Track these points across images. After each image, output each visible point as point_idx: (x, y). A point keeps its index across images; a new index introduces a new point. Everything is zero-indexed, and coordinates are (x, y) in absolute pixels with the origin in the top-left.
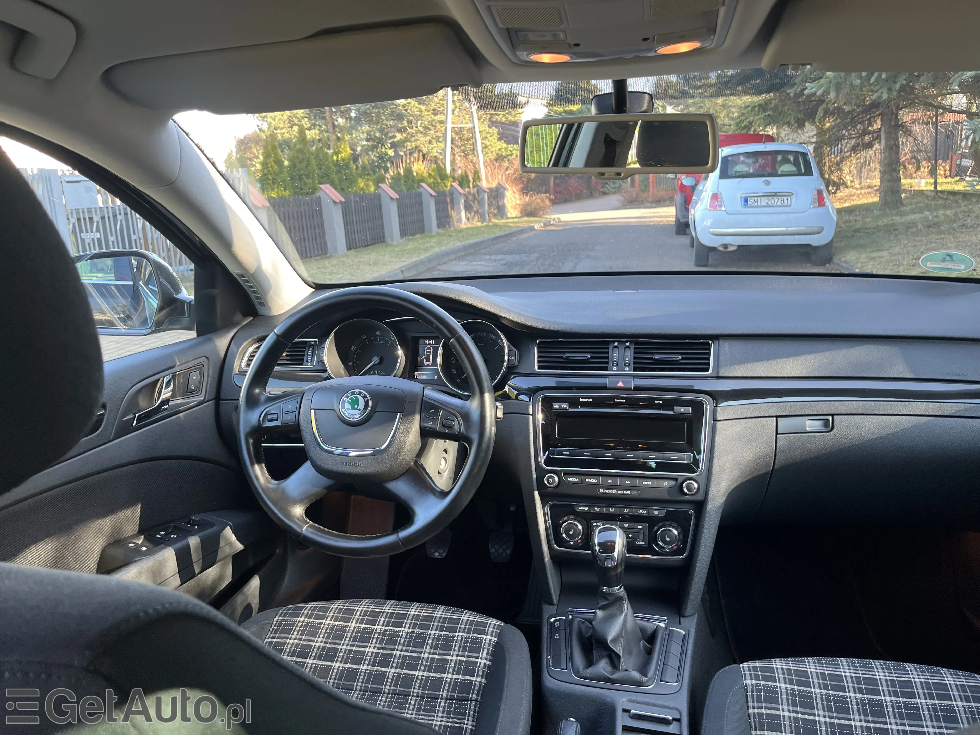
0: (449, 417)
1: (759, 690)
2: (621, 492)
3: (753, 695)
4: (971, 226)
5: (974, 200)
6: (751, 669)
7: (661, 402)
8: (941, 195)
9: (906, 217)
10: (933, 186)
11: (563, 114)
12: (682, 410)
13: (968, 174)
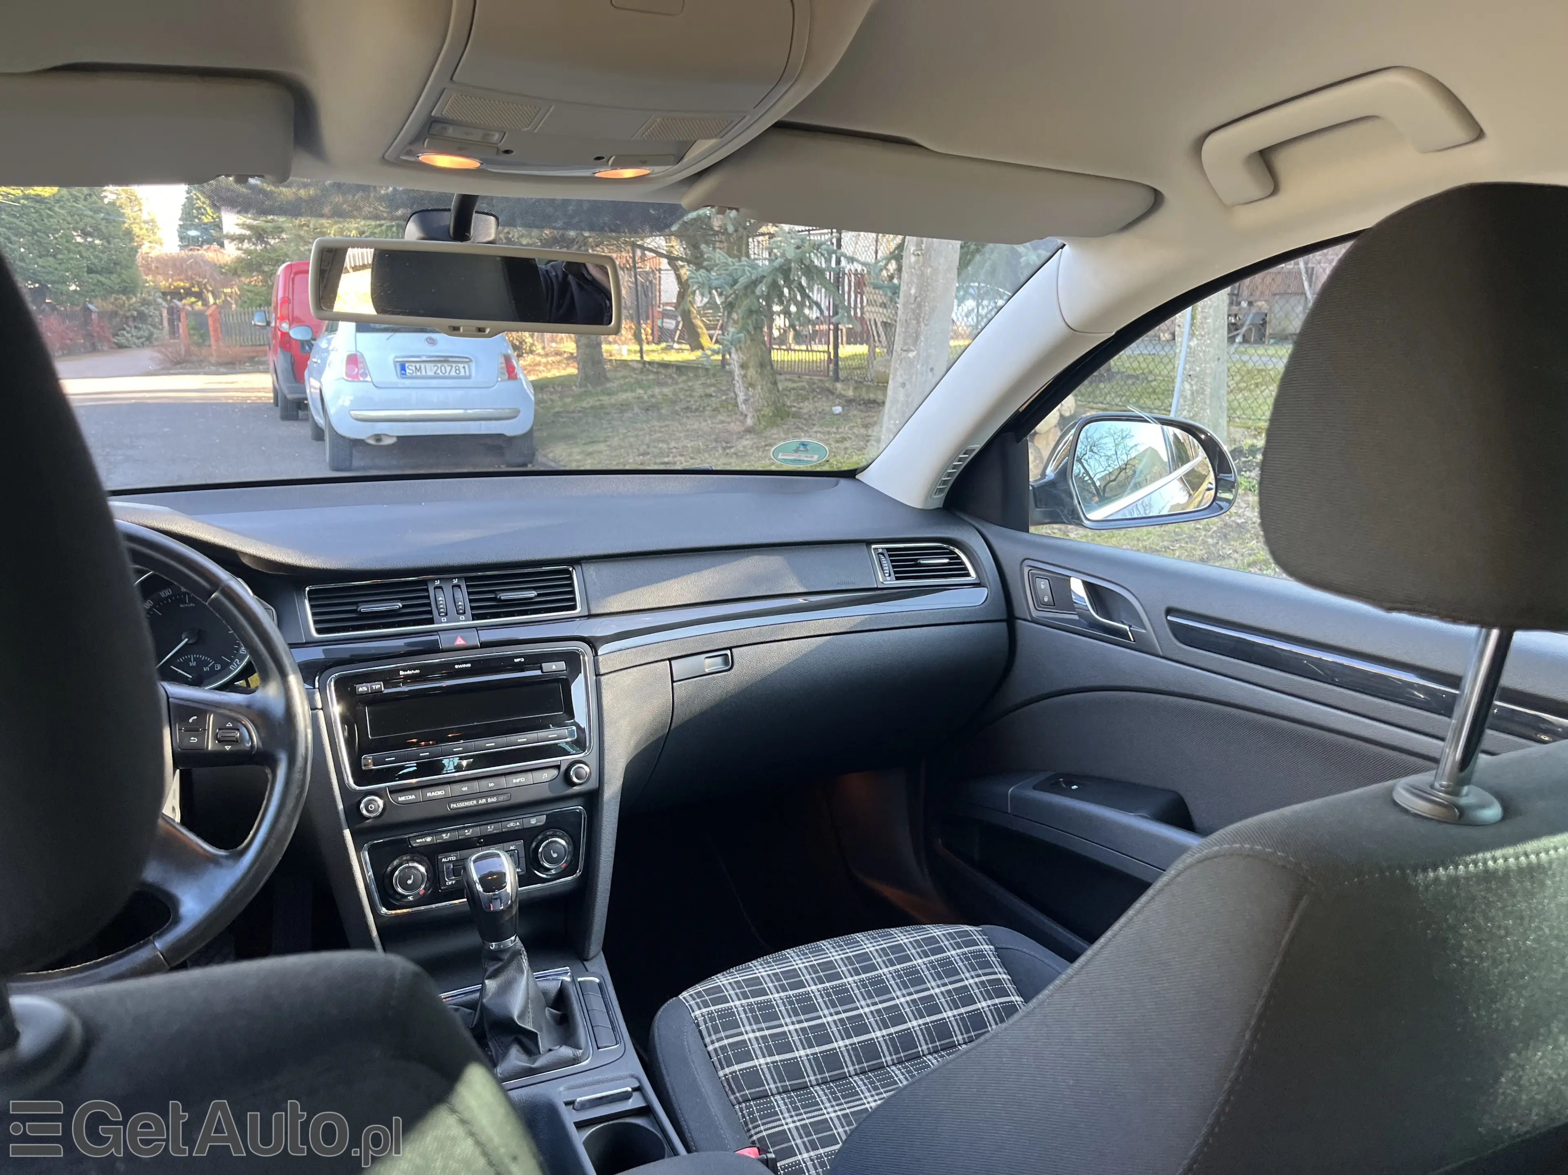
0: (230, 725)
1: (712, 1019)
2: (484, 801)
3: (707, 1028)
4: (697, 410)
5: (691, 375)
6: (695, 996)
7: (523, 660)
8: (650, 368)
9: (616, 397)
10: (639, 355)
12: (554, 667)
13: (676, 339)
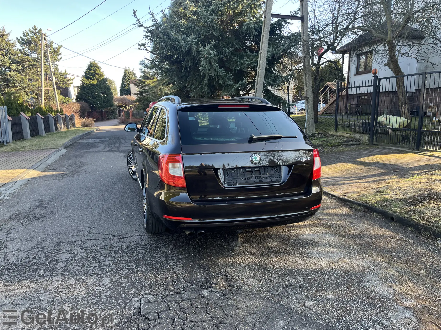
11: (90, 86)
